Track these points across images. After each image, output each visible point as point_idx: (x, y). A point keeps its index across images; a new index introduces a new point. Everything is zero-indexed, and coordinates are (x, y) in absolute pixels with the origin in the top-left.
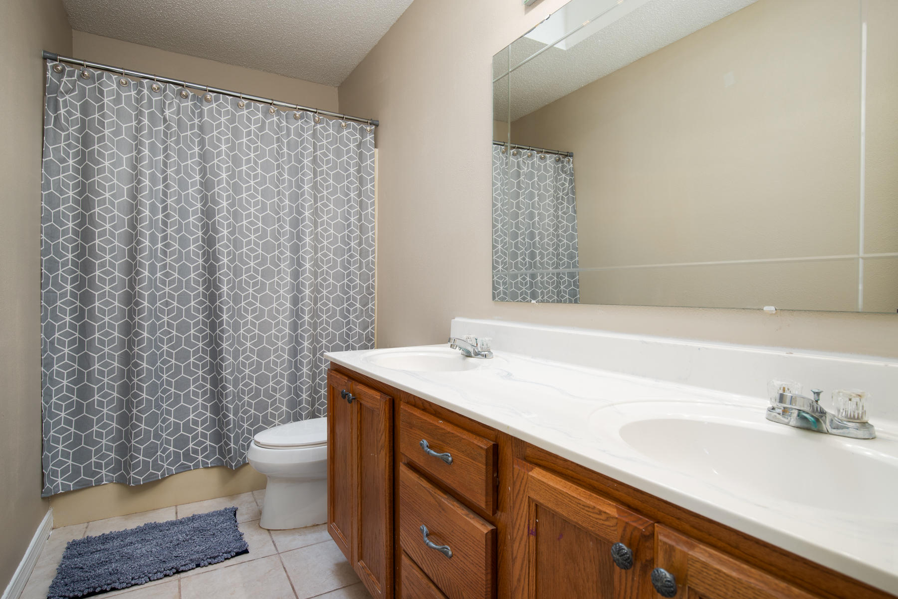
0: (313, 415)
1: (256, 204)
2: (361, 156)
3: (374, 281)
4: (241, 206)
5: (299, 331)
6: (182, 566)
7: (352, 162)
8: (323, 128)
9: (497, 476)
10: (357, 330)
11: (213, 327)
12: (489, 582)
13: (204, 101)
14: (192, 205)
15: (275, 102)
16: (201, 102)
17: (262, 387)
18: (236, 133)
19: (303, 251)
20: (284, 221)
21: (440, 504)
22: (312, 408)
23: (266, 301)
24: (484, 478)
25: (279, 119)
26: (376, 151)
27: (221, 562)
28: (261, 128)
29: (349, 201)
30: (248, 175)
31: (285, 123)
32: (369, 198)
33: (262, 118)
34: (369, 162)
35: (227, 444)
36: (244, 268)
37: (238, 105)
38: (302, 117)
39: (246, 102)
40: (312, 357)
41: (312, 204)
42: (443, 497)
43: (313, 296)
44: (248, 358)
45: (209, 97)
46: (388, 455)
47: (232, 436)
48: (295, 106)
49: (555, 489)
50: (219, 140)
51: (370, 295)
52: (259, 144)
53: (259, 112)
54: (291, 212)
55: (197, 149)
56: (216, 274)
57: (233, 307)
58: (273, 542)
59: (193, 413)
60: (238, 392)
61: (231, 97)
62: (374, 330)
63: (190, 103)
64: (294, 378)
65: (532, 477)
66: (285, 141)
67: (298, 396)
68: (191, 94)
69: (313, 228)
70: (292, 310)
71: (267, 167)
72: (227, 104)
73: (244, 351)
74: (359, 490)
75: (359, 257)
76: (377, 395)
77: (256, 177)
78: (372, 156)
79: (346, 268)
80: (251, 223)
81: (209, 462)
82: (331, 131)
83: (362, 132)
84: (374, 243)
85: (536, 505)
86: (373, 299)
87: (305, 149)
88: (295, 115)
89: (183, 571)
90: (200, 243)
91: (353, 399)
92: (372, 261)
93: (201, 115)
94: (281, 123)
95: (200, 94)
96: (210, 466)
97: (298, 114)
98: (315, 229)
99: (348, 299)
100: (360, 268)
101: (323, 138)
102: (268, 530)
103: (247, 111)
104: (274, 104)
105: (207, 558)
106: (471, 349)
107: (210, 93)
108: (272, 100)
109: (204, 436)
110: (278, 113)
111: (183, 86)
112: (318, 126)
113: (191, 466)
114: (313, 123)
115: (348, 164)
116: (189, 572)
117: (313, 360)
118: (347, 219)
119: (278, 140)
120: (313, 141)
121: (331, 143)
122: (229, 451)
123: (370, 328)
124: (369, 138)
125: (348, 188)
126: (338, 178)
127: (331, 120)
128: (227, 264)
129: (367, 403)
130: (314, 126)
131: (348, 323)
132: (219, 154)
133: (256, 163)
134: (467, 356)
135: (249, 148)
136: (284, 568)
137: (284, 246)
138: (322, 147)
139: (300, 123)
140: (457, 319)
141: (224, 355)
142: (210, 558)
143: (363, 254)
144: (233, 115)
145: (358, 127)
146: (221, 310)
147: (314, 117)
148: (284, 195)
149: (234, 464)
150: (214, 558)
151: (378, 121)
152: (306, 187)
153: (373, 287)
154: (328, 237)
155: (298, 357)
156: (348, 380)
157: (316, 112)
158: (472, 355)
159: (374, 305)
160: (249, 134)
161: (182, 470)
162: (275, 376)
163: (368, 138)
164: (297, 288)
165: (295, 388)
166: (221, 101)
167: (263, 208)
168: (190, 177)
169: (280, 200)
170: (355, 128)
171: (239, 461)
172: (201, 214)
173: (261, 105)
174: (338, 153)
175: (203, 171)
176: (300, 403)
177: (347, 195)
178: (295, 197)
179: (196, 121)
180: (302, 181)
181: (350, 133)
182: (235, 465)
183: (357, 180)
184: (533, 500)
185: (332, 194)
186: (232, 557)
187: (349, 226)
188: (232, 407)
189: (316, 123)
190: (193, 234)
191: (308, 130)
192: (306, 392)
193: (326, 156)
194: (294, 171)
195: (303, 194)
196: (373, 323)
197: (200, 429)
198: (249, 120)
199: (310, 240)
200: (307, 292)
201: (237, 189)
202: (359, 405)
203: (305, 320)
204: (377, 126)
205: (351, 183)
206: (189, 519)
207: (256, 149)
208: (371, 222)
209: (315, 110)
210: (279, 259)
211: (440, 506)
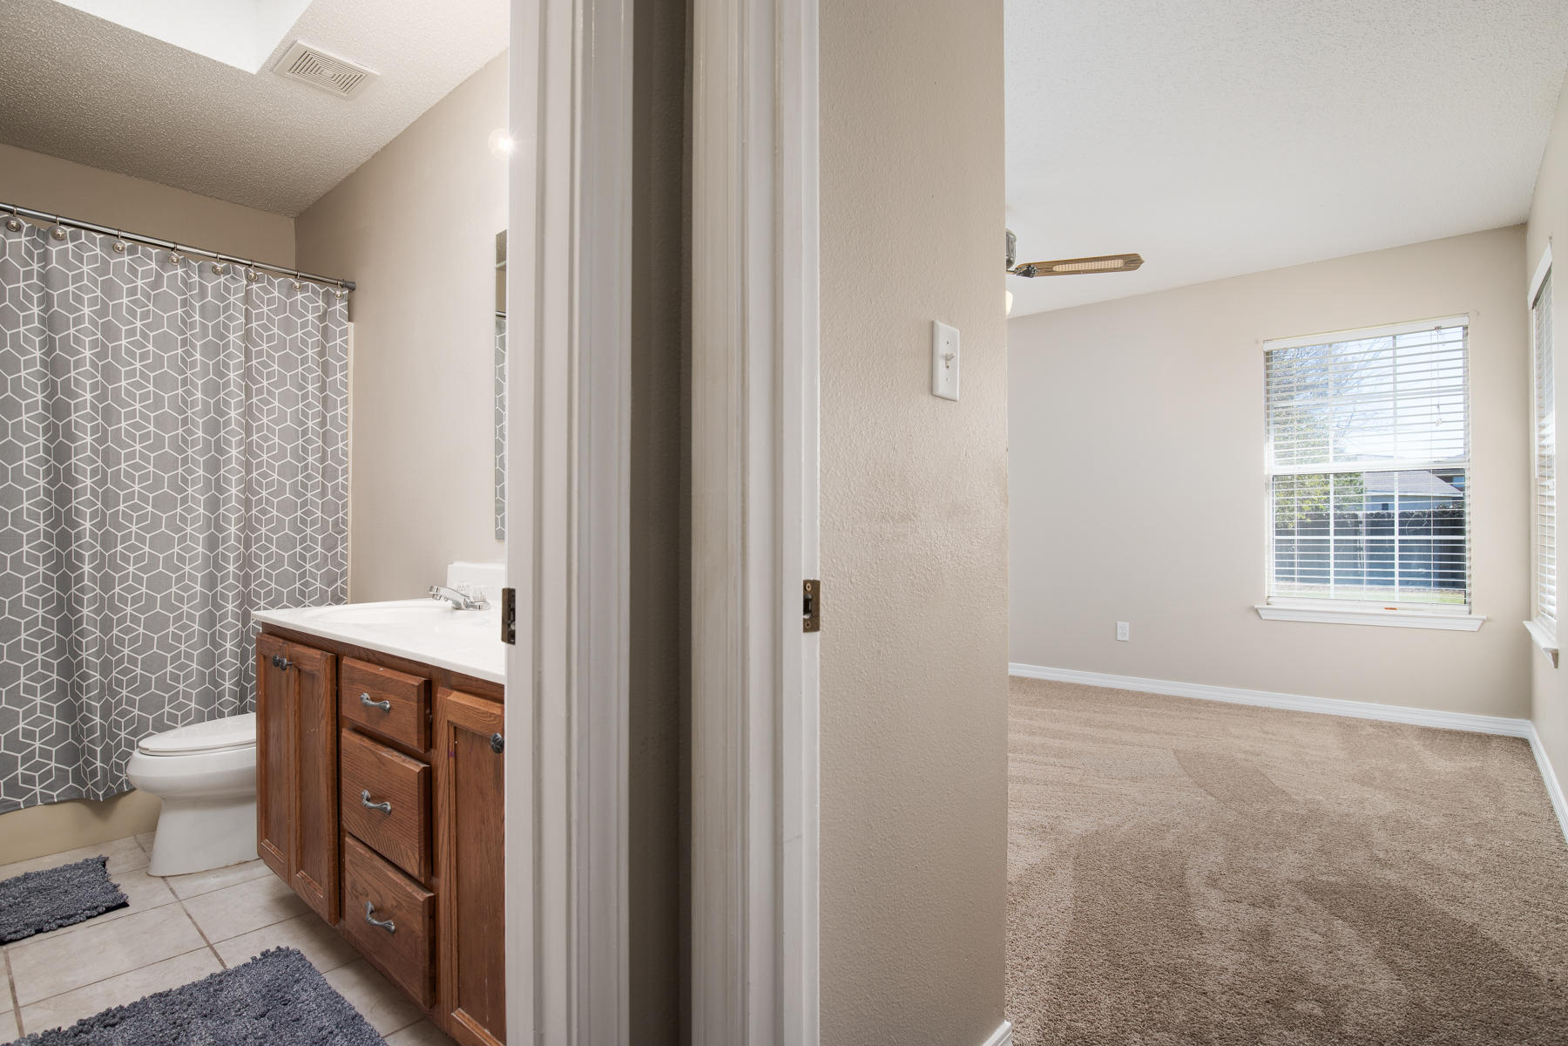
0: (242, 710)
1: (144, 397)
2: (325, 332)
3: (346, 514)
4: (117, 399)
5: (219, 588)
6: (10, 934)
7: (310, 341)
8: (263, 289)
9: (431, 713)
10: (318, 585)
11: (64, 583)
12: (422, 822)
13: (51, 238)
14: (25, 396)
15: (179, 247)
16: (45, 238)
17: (153, 674)
18: (109, 289)
19: (226, 469)
20: (194, 423)
21: (381, 760)
22: (241, 702)
23: (162, 543)
24: (415, 716)
25: (186, 272)
26: (351, 325)
27: (81, 921)
28: (156, 284)
29: (305, 397)
30: (132, 354)
31: (197, 278)
32: (339, 393)
33: (156, 269)
34: (338, 341)
35: (88, 763)
36: (122, 493)
37: (114, 247)
38: (225, 271)
39: (127, 244)
40: (240, 626)
41: (241, 400)
42: (384, 751)
43: (243, 536)
44: (127, 631)
45: (60, 232)
46: (330, 723)
47: (99, 749)
48: (215, 255)
49: (464, 705)
50: (78, 299)
51: (339, 533)
52: (151, 307)
53: (151, 260)
54: (206, 411)
55: (36, 310)
56: (71, 502)
57: (101, 553)
58: (171, 889)
59: (24, 719)
60: (110, 683)
61: (102, 236)
62: (346, 585)
63: (24, 239)
64: (209, 659)
65: (450, 701)
66: (198, 305)
67: (217, 685)
68: (26, 226)
69: (244, 435)
70: (206, 558)
71: (164, 342)
72: (96, 247)
73: (121, 621)
74: (298, 780)
75: (320, 478)
76: (316, 654)
77: (144, 357)
78: (344, 332)
79: (299, 495)
80: (136, 426)
81: (55, 794)
82: (276, 294)
83: (328, 298)
84: (347, 457)
85: (455, 728)
86: (344, 540)
87: (230, 318)
88: (215, 267)
89: (11, 941)
90: (41, 454)
91: (288, 665)
92: (343, 485)
93: (45, 258)
94: (190, 277)
95: (44, 227)
96: (56, 800)
97: (220, 266)
98: (248, 437)
99: (303, 540)
100: (323, 494)
101: (263, 302)
102: (163, 877)
103: (130, 257)
104: (178, 250)
105: (56, 919)
106: (461, 601)
107: (62, 227)
108: (174, 243)
109: (45, 754)
110: (185, 263)
111: (11, 212)
112: (254, 286)
113: (19, 802)
114: (245, 282)
115: (304, 342)
116: (23, 941)
117: (242, 632)
118: (302, 423)
119: (185, 303)
120: (244, 307)
121: (276, 312)
122: (94, 773)
123: (339, 582)
124: (340, 306)
125: (304, 378)
126: (286, 362)
127: (277, 278)
128: (92, 488)
129: (307, 667)
130: (247, 286)
131: (303, 575)
132: (78, 321)
133: (145, 336)
134: (457, 609)
135: (133, 313)
136: (189, 915)
137: (194, 461)
138: (259, 317)
139: (222, 279)
140: (456, 564)
141: (84, 626)
142: (61, 918)
143: (329, 474)
144: (105, 263)
145: (321, 291)
146: (80, 557)
147: (247, 273)
148: (194, 385)
149: (101, 793)
150: (69, 917)
151: (354, 283)
152: (232, 375)
153: (345, 522)
154: (270, 449)
155: (218, 627)
156: (283, 643)
157: (250, 266)
158: (463, 606)
159: (348, 548)
160: (132, 291)
161: (3, 811)
162: (176, 658)
163: (338, 307)
164: (216, 525)
165: (212, 674)
166: (83, 240)
167: (158, 403)
168: (24, 352)
169: (188, 392)
170: (314, 291)
171: (110, 788)
172: (42, 409)
173: (154, 251)
174: (288, 326)
175: (49, 345)
176: (221, 695)
177: (302, 388)
178: (212, 389)
179: (35, 266)
180: (226, 365)
181: (309, 300)
182: (104, 795)
183: (318, 366)
184: (452, 723)
185: (276, 385)
186: (100, 914)
187: (305, 432)
188: (98, 705)
189: (250, 280)
190: (26, 440)
191: (236, 291)
192: (230, 679)
193: (267, 329)
194: (211, 350)
195: (226, 385)
196: (344, 574)
197: (37, 744)
198: (133, 271)
199: (239, 453)
200: (233, 529)
201: (110, 374)
202: (297, 673)
203: (229, 572)
204: (352, 289)
205: (309, 370)
206: (18, 879)
207: (145, 315)
208: (341, 428)
209: (250, 263)
210: (185, 481)
211: (380, 762)
